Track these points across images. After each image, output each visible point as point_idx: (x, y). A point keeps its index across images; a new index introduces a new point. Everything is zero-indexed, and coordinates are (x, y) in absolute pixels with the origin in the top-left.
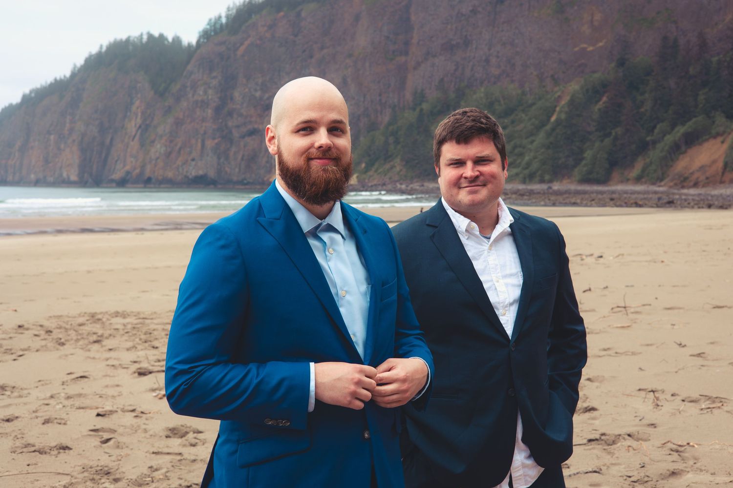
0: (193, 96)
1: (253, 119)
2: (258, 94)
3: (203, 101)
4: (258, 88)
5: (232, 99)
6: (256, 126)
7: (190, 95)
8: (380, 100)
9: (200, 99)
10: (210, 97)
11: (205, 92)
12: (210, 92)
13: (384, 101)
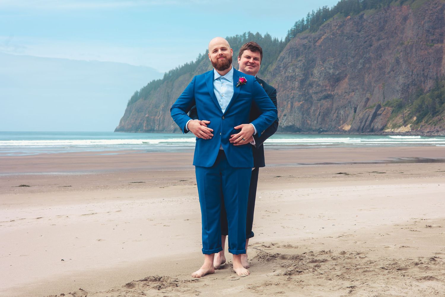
0: (285, 73)
1: (328, 88)
2: (331, 71)
3: (292, 77)
4: (332, 67)
5: (312, 75)
6: (329, 93)
7: (283, 73)
8: (423, 74)
9: (290, 75)
10: (297, 74)
11: (294, 71)
12: (297, 70)
13: (426, 74)
